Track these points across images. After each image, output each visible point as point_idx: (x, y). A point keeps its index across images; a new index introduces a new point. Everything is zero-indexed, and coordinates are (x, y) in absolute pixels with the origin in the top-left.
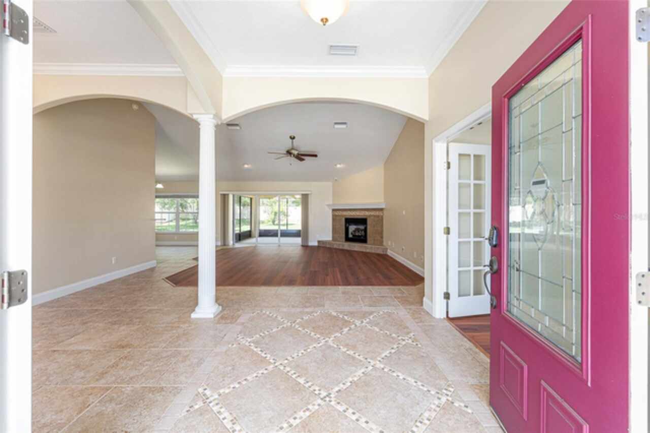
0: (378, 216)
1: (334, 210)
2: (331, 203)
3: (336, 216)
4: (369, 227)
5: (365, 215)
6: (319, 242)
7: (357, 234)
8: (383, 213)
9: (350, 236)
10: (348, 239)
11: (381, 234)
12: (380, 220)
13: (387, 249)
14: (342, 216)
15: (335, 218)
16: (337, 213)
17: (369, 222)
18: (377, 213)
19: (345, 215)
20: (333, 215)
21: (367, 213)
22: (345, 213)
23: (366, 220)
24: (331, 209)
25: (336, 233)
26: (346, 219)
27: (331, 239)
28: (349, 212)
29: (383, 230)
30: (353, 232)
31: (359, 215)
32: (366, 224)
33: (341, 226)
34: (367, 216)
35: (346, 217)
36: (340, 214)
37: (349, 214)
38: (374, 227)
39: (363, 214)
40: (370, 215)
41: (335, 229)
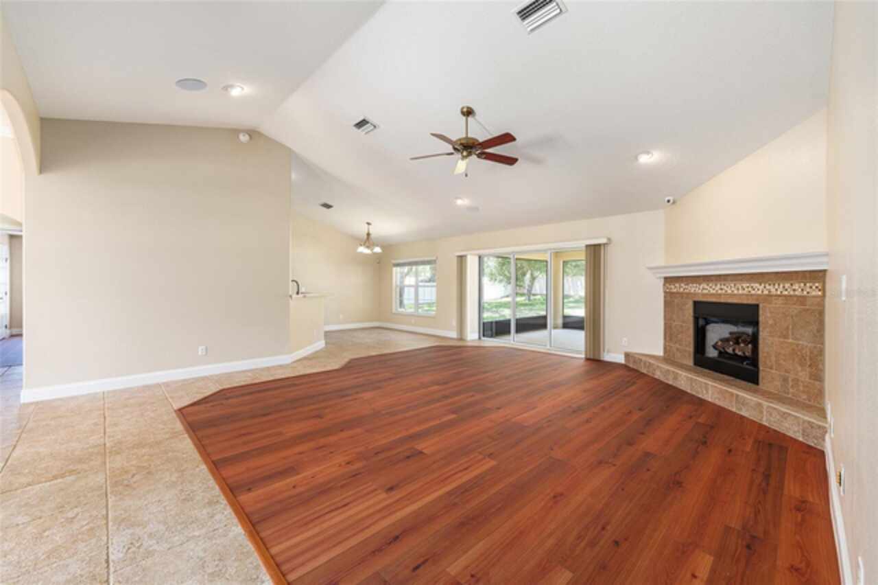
0: (802, 300)
1: (668, 280)
2: (661, 261)
3: (672, 293)
4: (763, 334)
5: (749, 295)
6: (627, 355)
7: (731, 350)
8: (823, 290)
9: (712, 353)
10: (701, 360)
11: (814, 362)
12: (808, 311)
14: (688, 296)
15: (670, 301)
16: (674, 288)
17: (765, 317)
18: (798, 289)
19: (695, 294)
20: (665, 292)
21: (759, 289)
22: (694, 289)
23: (754, 308)
24: (660, 278)
25: (671, 339)
26: (696, 303)
27: (661, 353)
28: (704, 285)
29: (821, 352)
30: (720, 343)
31: (733, 295)
32: (755, 323)
33: (683, 322)
34: (759, 295)
35: (697, 299)
36: (682, 290)
37: (705, 292)
38: (786, 337)
39: (745, 292)
40: (770, 295)
41: (670, 327)
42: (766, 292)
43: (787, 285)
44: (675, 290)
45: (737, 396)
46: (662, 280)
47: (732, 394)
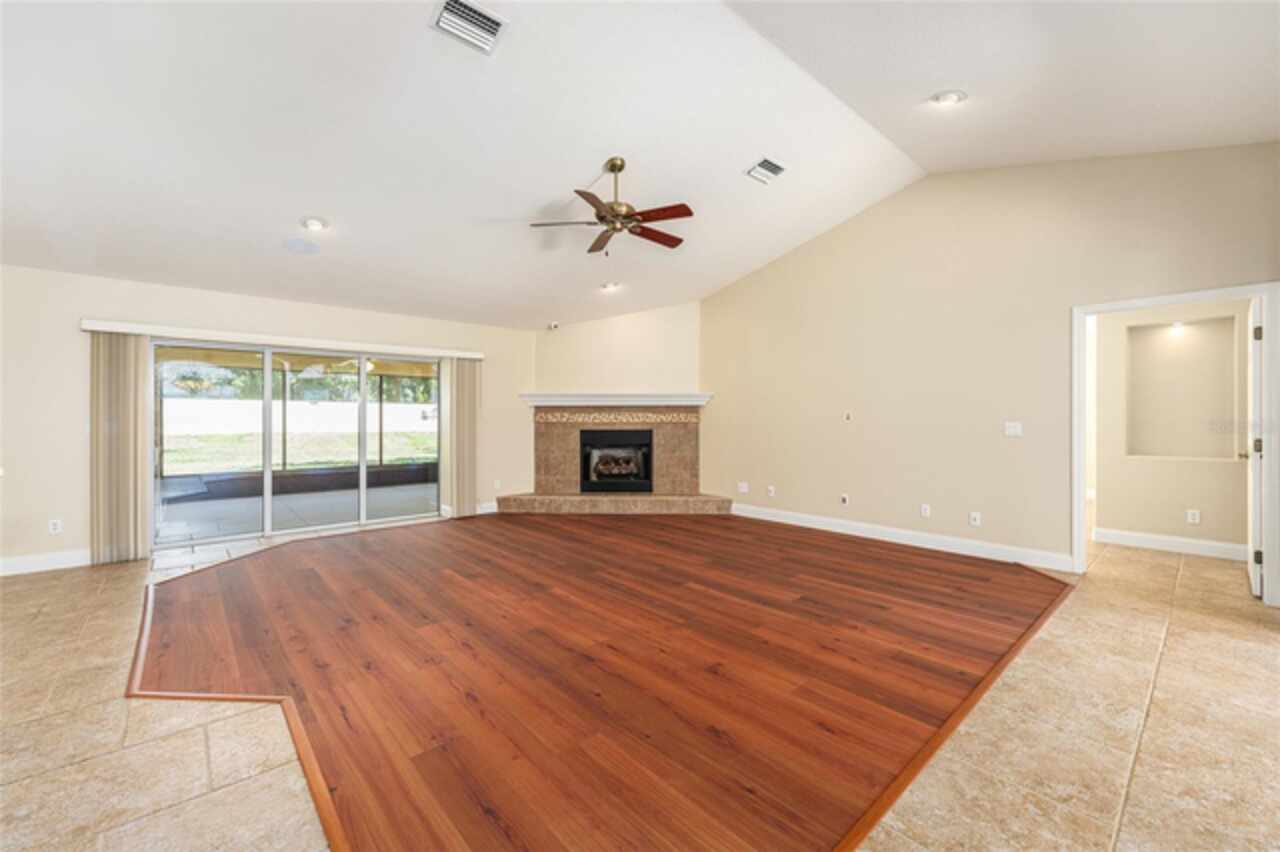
0: (685, 425)
1: (538, 409)
2: (532, 390)
3: (548, 424)
4: (656, 453)
5: (644, 423)
6: (501, 501)
7: (615, 471)
8: (697, 418)
9: (594, 478)
10: (587, 486)
11: (693, 467)
12: (691, 433)
13: (730, 502)
14: (574, 425)
15: (543, 432)
16: (551, 418)
17: (658, 439)
18: (683, 417)
19: (583, 423)
20: (537, 424)
21: (652, 418)
22: (580, 418)
23: (649, 433)
24: (530, 407)
25: (547, 472)
26: (583, 432)
27: (532, 490)
28: (596, 415)
29: (697, 458)
30: (601, 467)
31: (628, 423)
32: (649, 445)
33: (568, 451)
34: (653, 424)
35: (586, 428)
36: (564, 420)
37: (596, 421)
38: (674, 451)
39: (641, 420)
40: (662, 422)
41: (546, 460)
42: (659, 420)
43: (675, 415)
44: (554, 420)
45: (667, 502)
46: (533, 411)
47: (662, 501)
